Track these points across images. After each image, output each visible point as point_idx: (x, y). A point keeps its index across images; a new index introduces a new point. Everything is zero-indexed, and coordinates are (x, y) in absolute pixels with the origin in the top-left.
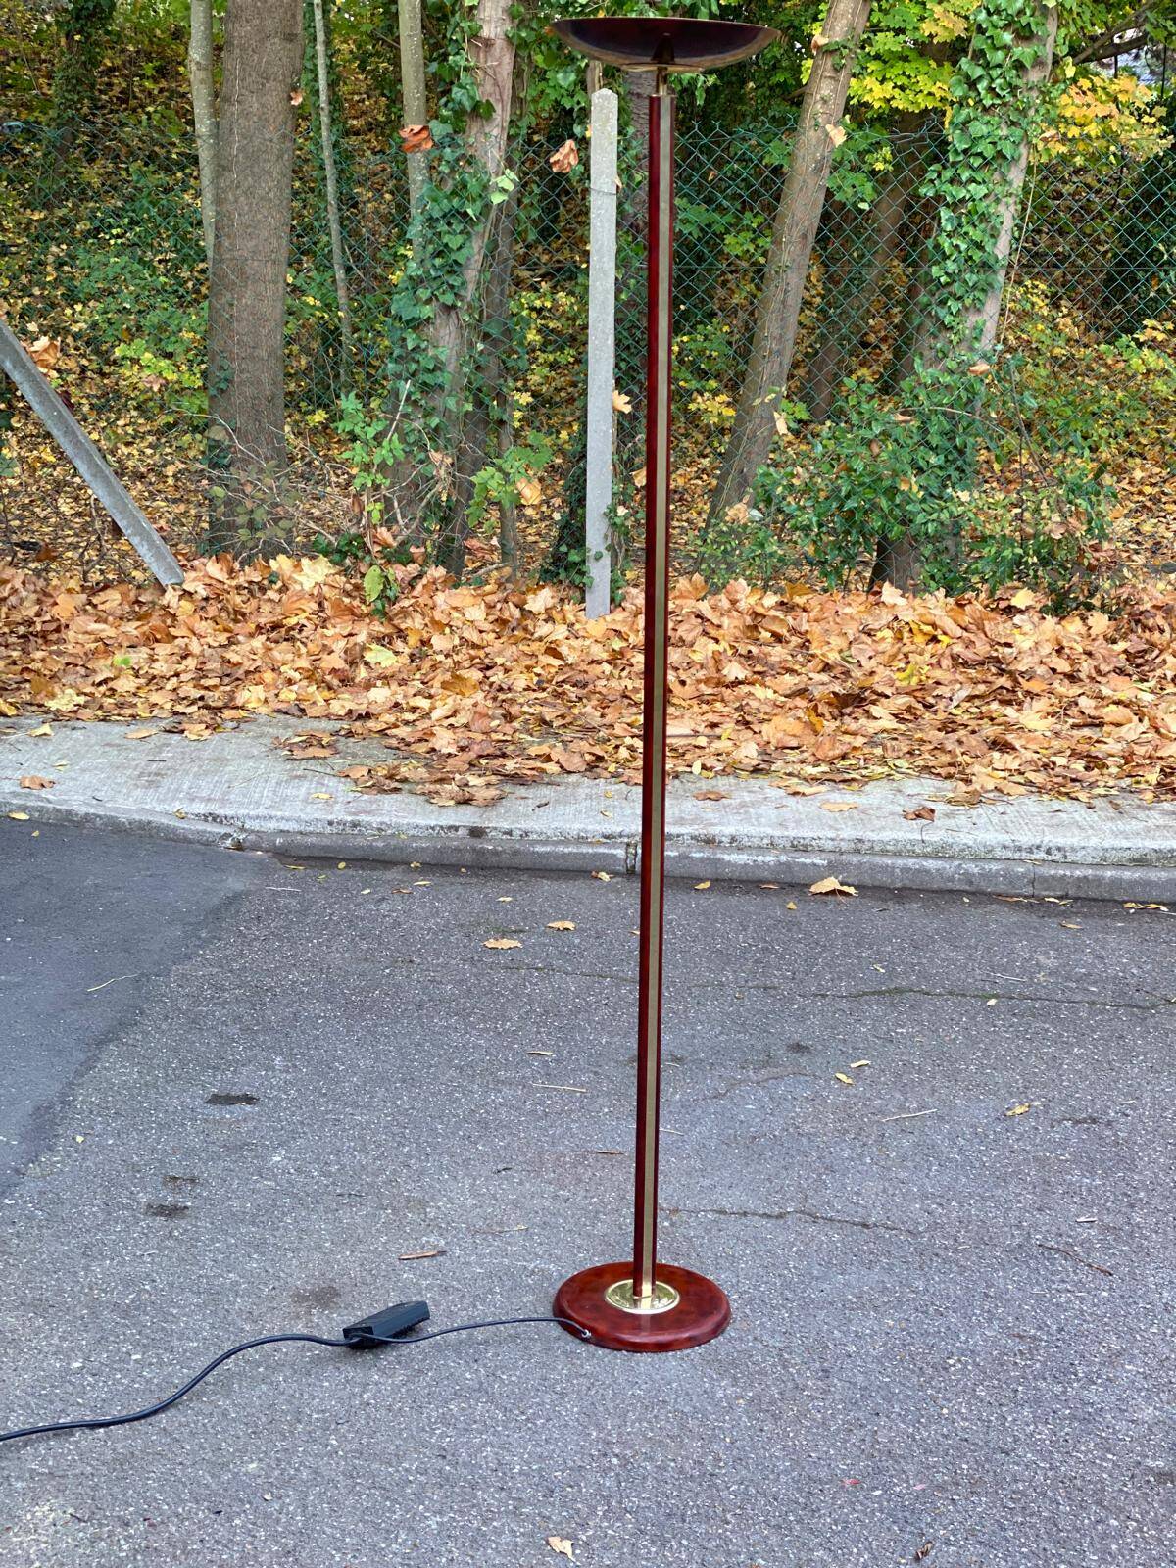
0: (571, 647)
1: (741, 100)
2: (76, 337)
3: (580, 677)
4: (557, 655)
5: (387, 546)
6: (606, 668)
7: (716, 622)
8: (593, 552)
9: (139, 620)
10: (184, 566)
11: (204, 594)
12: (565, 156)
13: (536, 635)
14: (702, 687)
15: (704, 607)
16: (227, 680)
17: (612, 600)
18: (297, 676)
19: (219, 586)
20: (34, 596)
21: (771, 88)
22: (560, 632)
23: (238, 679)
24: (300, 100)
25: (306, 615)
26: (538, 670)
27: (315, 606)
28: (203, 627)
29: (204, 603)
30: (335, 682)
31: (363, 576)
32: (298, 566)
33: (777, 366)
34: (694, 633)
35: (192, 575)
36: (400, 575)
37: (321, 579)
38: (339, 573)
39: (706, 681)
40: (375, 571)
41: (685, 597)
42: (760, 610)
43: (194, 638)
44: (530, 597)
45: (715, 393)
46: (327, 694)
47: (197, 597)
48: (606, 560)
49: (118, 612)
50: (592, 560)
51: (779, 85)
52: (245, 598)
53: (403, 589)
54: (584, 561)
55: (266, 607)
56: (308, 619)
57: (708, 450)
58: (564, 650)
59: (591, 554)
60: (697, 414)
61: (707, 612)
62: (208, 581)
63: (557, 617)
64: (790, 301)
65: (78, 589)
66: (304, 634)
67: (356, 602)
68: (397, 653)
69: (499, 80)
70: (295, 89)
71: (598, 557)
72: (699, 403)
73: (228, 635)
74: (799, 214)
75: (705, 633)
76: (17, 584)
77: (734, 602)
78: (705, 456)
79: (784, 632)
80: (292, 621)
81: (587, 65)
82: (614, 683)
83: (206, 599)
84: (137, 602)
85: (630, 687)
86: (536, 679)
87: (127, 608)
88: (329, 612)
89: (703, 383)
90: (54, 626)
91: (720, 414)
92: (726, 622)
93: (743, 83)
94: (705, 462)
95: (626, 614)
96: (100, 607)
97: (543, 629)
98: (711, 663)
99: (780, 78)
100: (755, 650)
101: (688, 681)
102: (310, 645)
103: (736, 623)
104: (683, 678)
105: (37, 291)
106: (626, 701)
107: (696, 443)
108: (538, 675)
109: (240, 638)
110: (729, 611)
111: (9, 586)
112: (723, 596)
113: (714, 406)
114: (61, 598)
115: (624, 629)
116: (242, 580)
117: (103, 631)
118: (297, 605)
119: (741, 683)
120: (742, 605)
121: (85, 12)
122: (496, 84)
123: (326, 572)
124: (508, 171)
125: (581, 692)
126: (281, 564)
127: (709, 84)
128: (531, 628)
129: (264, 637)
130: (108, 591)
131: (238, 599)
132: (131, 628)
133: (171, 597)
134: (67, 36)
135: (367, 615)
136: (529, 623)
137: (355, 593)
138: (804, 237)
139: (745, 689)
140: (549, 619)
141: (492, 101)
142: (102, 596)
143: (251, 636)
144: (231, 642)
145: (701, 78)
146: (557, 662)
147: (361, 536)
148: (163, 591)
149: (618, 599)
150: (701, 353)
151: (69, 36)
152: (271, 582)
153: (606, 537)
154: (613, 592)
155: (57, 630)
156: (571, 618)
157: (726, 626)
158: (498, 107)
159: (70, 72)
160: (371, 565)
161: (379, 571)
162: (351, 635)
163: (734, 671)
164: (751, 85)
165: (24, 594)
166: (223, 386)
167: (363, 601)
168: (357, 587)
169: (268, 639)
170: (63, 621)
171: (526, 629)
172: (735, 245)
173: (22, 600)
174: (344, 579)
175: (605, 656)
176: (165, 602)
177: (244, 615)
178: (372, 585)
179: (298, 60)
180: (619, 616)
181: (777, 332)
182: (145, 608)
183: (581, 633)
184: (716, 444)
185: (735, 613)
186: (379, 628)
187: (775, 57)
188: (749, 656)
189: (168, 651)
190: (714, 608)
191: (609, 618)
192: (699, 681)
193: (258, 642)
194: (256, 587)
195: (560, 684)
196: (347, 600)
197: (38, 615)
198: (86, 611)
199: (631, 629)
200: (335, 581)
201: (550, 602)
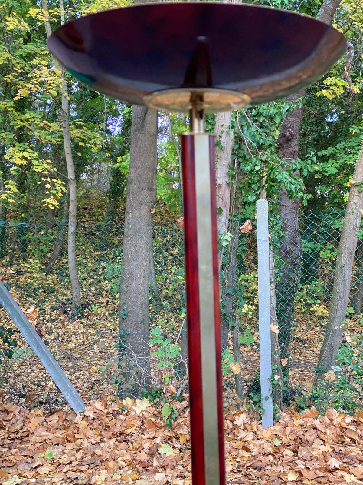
0: (254, 445)
1: (324, 208)
2: (107, 291)
3: (258, 464)
4: (247, 450)
5: (173, 393)
6: (271, 458)
7: (323, 431)
8: (264, 397)
9: (64, 429)
10: (86, 404)
11: (93, 417)
12: (247, 226)
13: (239, 438)
14: (318, 471)
15: (317, 423)
16: (92, 466)
17: (274, 419)
18: (124, 464)
19: (100, 413)
20: (22, 419)
21: (334, 204)
22: (250, 436)
23: (97, 466)
24: (154, 211)
25: (135, 428)
26: (238, 460)
27: (139, 423)
28: (90, 433)
29: (92, 421)
30: (141, 469)
31: (162, 407)
32: (134, 403)
33: (343, 302)
34: (313, 437)
35: (89, 407)
36: (178, 407)
37: (144, 409)
38: (152, 406)
39: (320, 469)
40: (167, 406)
41: (308, 417)
42: (344, 425)
43: (86, 439)
44: (236, 417)
45: (320, 304)
46: (136, 476)
47: (90, 418)
48: (271, 400)
49: (56, 426)
50: (264, 400)
51: (336, 203)
52: (110, 419)
53: (180, 413)
54: (260, 401)
55: (119, 423)
56: (136, 430)
57: (318, 324)
58: (251, 446)
59: (263, 398)
60: (314, 312)
61: (319, 426)
62: (95, 410)
63: (248, 427)
64: (346, 277)
65: (42, 414)
66: (133, 438)
67: (159, 420)
68: (174, 447)
69: (224, 199)
70: (152, 207)
71: (267, 399)
72: (315, 308)
73: (100, 437)
74: (348, 245)
75: (318, 437)
76: (17, 413)
77: (331, 420)
78: (317, 327)
79: (356, 438)
80: (129, 431)
81: (260, 193)
82: (274, 468)
83: (94, 419)
84: (66, 420)
85: (282, 471)
86: (237, 464)
87: (61, 423)
88: (146, 426)
89: (315, 301)
90: (26, 434)
91: (322, 312)
92: (328, 432)
93: (324, 203)
94: (318, 329)
95: (280, 426)
96: (49, 423)
97: (242, 434)
98: (322, 457)
99: (337, 200)
100: (343, 449)
101: (311, 468)
102: (135, 444)
103: (333, 432)
104: (308, 466)
105: (95, 277)
106: (280, 481)
107: (314, 322)
108: (238, 462)
109: (105, 439)
110: (329, 425)
111: (13, 414)
112: (326, 417)
113: (320, 309)
114: (33, 420)
115: (280, 434)
116: (110, 410)
117: (48, 435)
118: (132, 423)
119: (337, 469)
120: (335, 422)
121: (115, 192)
122: (223, 201)
123: (147, 405)
124: (229, 233)
125: (259, 474)
126: (127, 402)
127: (309, 198)
128: (236, 434)
129: (115, 439)
130: (53, 415)
131: (107, 420)
132: (60, 434)
133: (78, 418)
134: (109, 199)
135: (163, 427)
136: (235, 431)
137: (159, 415)
138: (351, 253)
139: (340, 473)
140: (245, 429)
141: (222, 207)
142: (51, 418)
143: (110, 438)
144: (102, 441)
145: (306, 196)
146: (247, 455)
147: (162, 389)
148: (76, 415)
149: (277, 419)
150: (314, 291)
151: (110, 199)
152: (123, 410)
153: (270, 390)
154: (274, 415)
155: (28, 436)
156: (255, 429)
157: (328, 433)
158: (224, 210)
159: (110, 210)
160: (166, 402)
161: (169, 405)
162: (154, 438)
163: (334, 462)
164: (327, 203)
165: (18, 417)
166: (124, 317)
167: (162, 419)
168: (160, 413)
169: (117, 440)
170: (31, 431)
171: (234, 434)
172: (323, 254)
173: (17, 420)
174: (154, 409)
175: (270, 450)
176: (75, 421)
177: (109, 427)
178: (165, 411)
179: (154, 197)
180: (278, 427)
181: (342, 289)
182: (68, 423)
183: (260, 436)
184: (321, 322)
185: (332, 427)
186: (168, 433)
187: (334, 194)
188: (340, 453)
189: (71, 448)
190: (322, 423)
191: (272, 428)
192: (316, 469)
193: (112, 442)
194: (116, 413)
195: (248, 468)
196: (153, 420)
197: (21, 428)
198: (43, 425)
199: (283, 434)
200: (150, 410)
201: (246, 420)
